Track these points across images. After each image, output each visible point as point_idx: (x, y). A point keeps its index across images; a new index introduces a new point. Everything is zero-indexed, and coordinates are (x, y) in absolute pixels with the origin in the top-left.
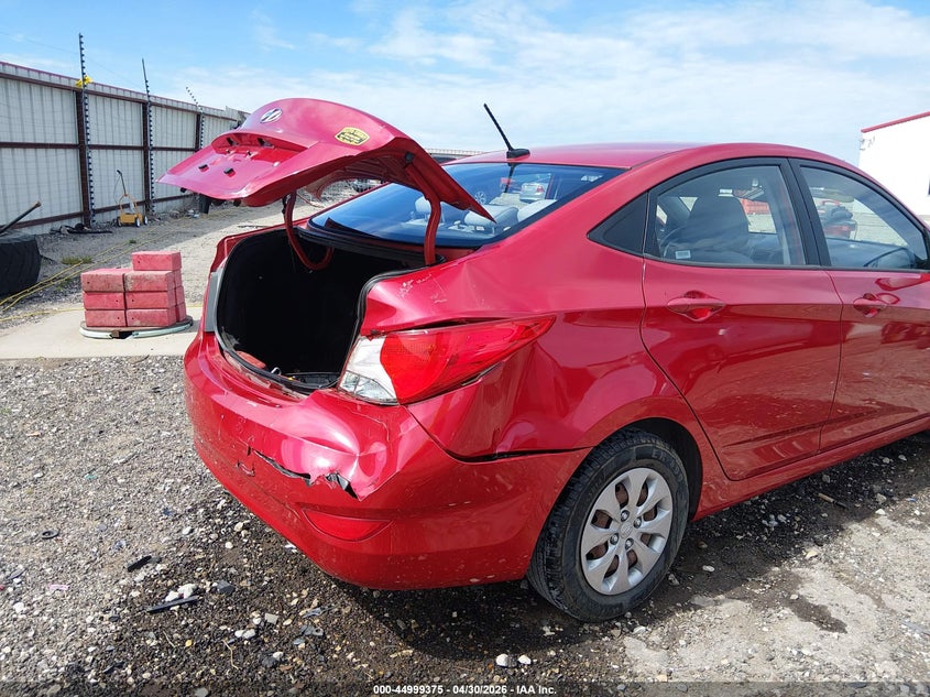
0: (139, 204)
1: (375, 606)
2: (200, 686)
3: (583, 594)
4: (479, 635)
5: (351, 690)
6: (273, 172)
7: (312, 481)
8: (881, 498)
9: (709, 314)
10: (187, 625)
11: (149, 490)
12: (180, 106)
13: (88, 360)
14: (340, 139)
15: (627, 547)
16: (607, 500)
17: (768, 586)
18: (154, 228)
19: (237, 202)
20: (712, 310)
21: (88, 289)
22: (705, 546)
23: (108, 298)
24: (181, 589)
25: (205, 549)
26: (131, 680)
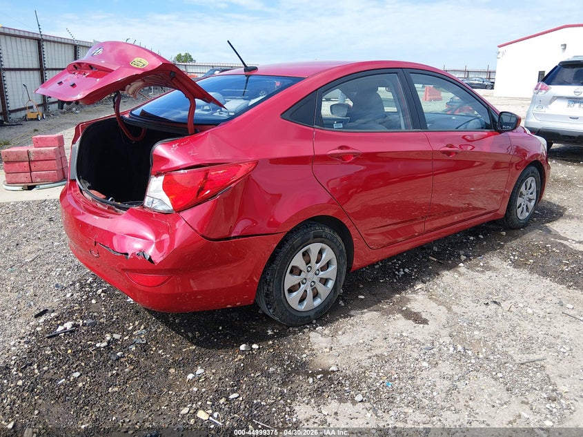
0: (39, 106)
1: (176, 327)
2: (76, 372)
3: (286, 310)
4: (232, 337)
5: (160, 367)
6: (97, 83)
7: (129, 256)
8: (463, 258)
9: (353, 158)
10: (69, 343)
11: (47, 275)
12: (63, 41)
13: (9, 203)
14: (133, 65)
15: (311, 286)
16: (298, 261)
17: (391, 304)
18: (50, 121)
19: (77, 102)
20: (354, 156)
21: (6, 160)
22: (361, 286)
23: (19, 165)
24: (65, 325)
25: (79, 304)
26: (36, 371)
